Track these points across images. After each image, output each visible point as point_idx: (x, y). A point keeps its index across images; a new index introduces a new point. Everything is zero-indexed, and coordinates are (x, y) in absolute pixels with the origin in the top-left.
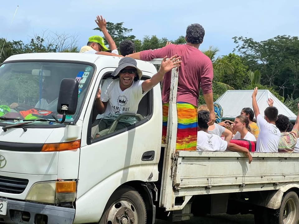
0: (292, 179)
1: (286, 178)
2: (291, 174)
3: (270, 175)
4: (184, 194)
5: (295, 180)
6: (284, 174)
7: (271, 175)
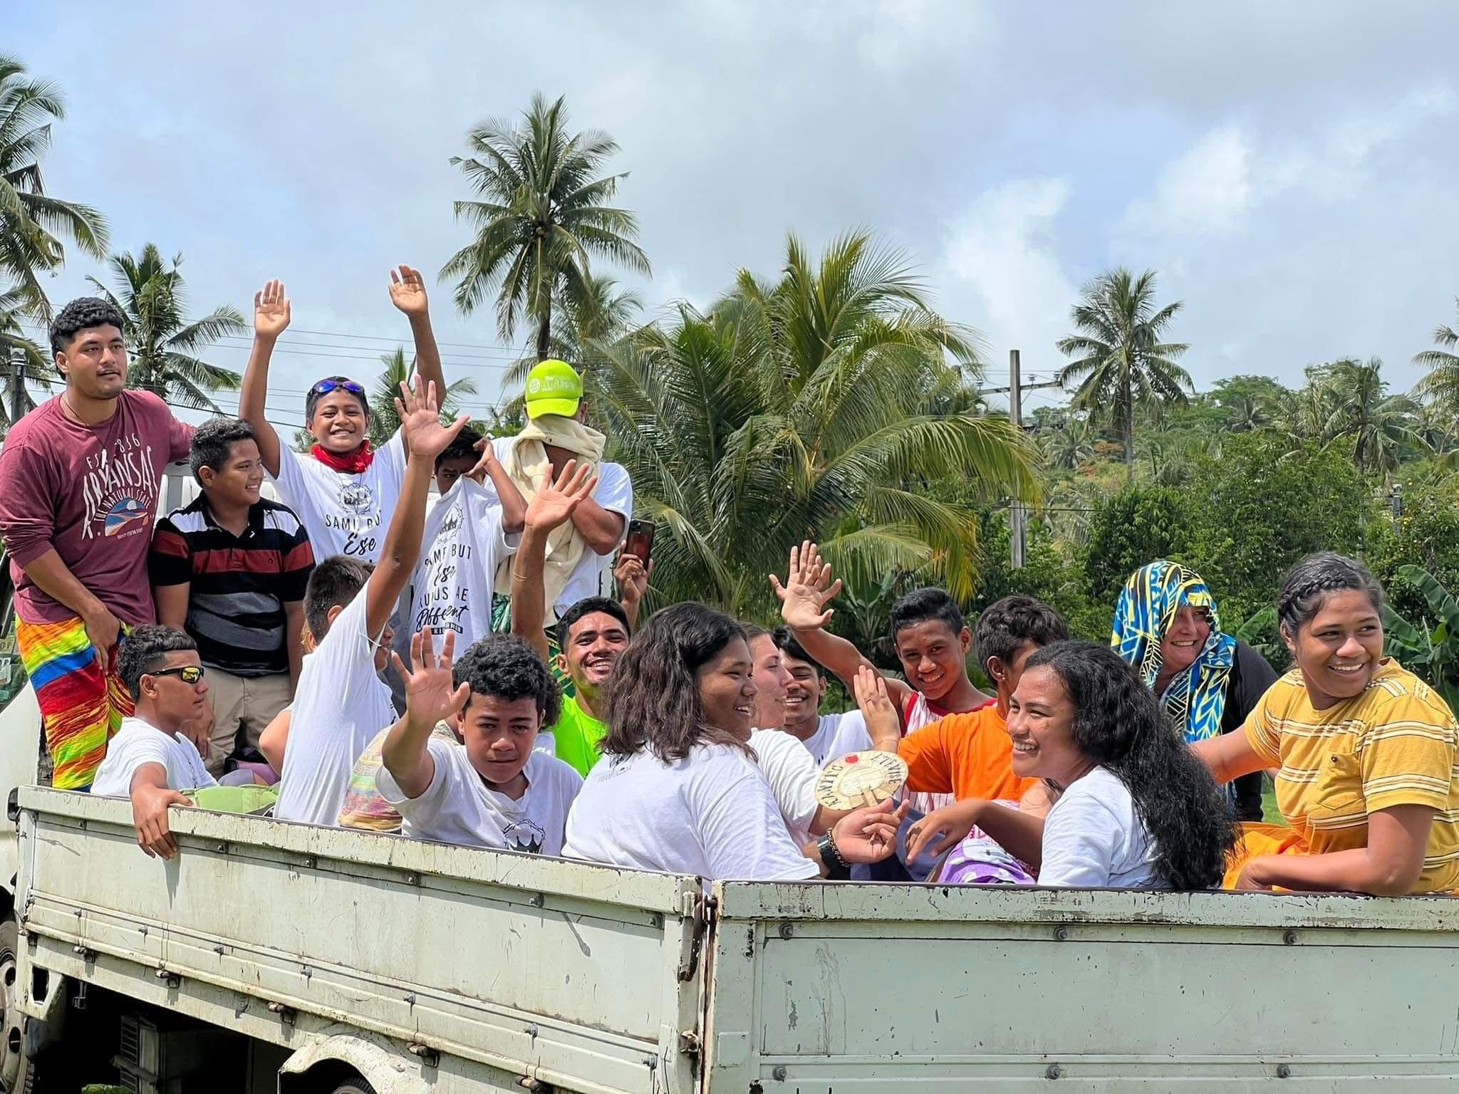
0: (345, 1004)
1: (314, 983)
2: (338, 968)
3: (249, 947)
4: (46, 961)
5: (355, 1018)
6: (305, 960)
7: (256, 949)
